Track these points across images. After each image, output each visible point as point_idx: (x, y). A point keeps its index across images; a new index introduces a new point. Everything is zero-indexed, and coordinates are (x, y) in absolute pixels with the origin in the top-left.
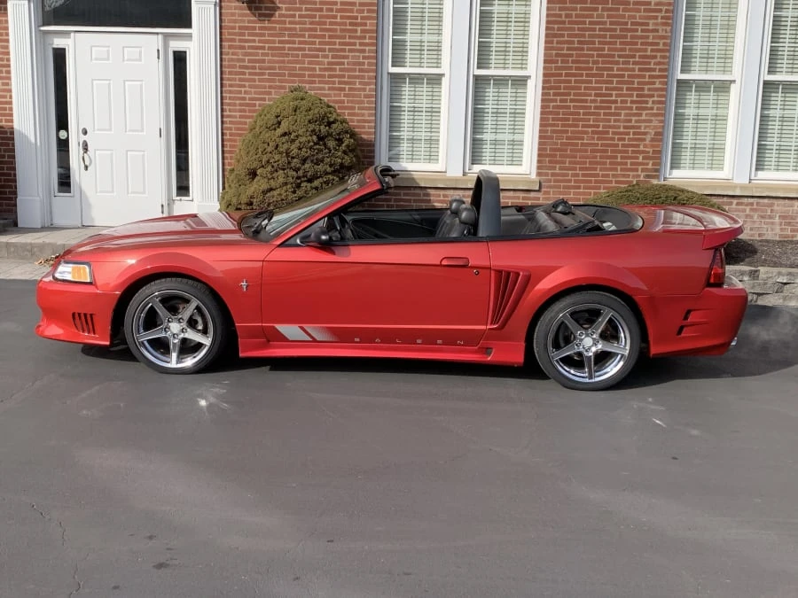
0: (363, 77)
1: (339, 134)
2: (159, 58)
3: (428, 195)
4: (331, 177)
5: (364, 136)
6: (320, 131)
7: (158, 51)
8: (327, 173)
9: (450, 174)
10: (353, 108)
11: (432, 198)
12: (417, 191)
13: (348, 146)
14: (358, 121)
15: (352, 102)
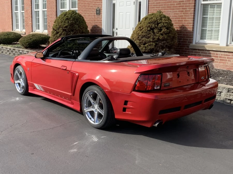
0: (190, 6)
1: (161, 28)
2: (134, 4)
3: (210, 53)
4: (152, 43)
5: (189, 29)
6: (152, 26)
7: (134, 2)
8: (151, 42)
9: (221, 45)
10: (186, 18)
11: (212, 55)
12: (206, 52)
13: (164, 32)
14: (187, 23)
15: (186, 16)
